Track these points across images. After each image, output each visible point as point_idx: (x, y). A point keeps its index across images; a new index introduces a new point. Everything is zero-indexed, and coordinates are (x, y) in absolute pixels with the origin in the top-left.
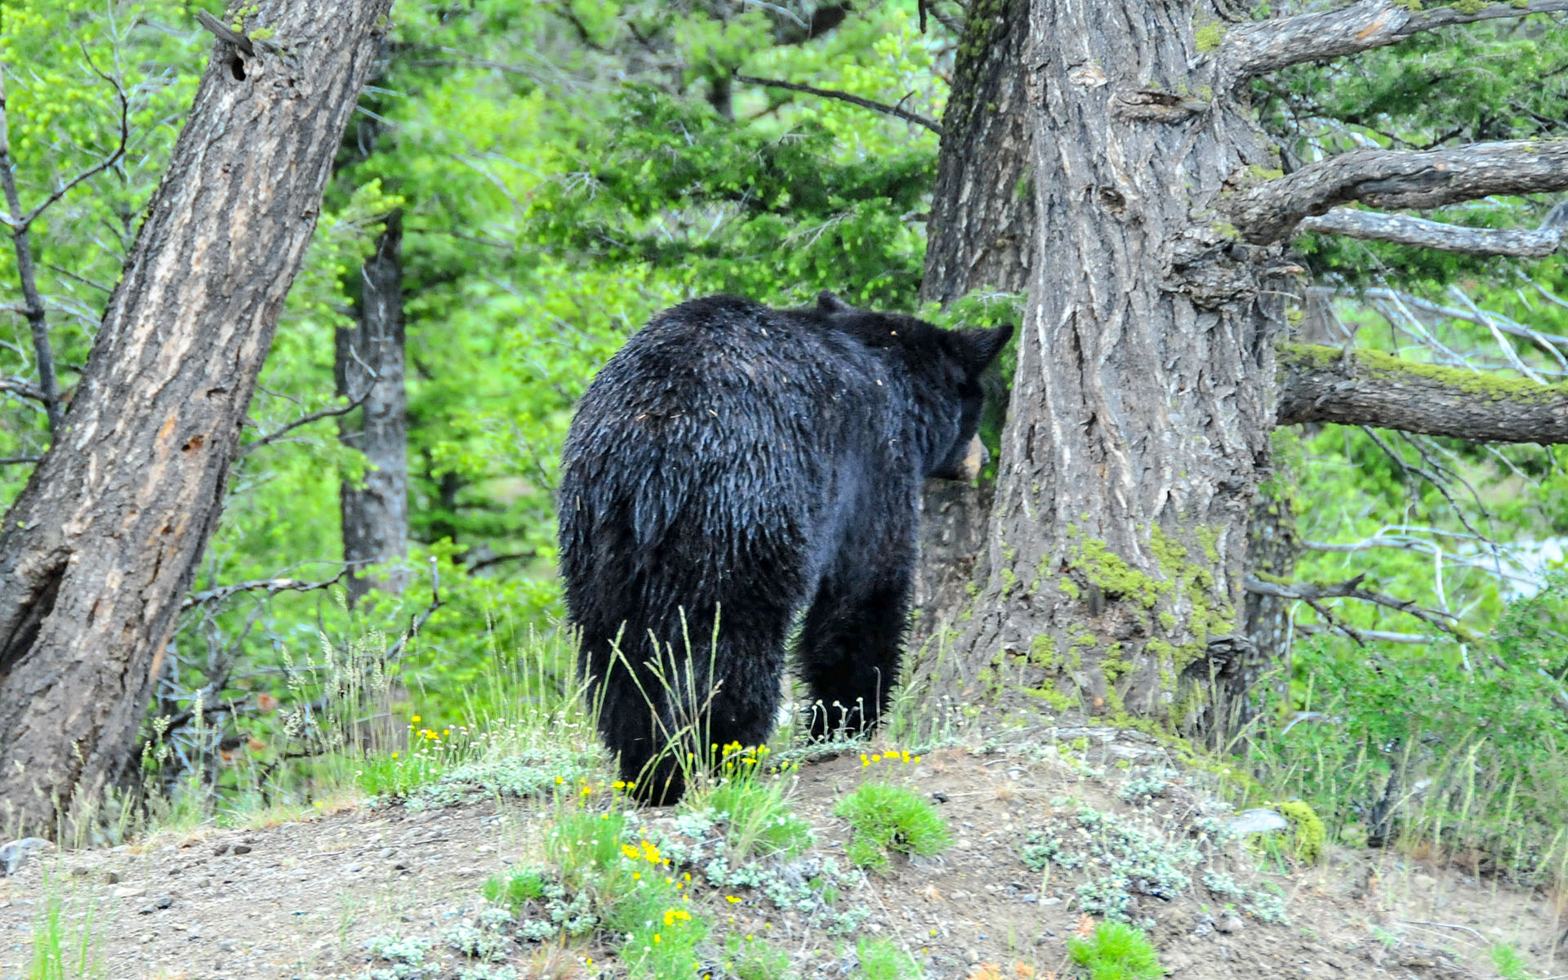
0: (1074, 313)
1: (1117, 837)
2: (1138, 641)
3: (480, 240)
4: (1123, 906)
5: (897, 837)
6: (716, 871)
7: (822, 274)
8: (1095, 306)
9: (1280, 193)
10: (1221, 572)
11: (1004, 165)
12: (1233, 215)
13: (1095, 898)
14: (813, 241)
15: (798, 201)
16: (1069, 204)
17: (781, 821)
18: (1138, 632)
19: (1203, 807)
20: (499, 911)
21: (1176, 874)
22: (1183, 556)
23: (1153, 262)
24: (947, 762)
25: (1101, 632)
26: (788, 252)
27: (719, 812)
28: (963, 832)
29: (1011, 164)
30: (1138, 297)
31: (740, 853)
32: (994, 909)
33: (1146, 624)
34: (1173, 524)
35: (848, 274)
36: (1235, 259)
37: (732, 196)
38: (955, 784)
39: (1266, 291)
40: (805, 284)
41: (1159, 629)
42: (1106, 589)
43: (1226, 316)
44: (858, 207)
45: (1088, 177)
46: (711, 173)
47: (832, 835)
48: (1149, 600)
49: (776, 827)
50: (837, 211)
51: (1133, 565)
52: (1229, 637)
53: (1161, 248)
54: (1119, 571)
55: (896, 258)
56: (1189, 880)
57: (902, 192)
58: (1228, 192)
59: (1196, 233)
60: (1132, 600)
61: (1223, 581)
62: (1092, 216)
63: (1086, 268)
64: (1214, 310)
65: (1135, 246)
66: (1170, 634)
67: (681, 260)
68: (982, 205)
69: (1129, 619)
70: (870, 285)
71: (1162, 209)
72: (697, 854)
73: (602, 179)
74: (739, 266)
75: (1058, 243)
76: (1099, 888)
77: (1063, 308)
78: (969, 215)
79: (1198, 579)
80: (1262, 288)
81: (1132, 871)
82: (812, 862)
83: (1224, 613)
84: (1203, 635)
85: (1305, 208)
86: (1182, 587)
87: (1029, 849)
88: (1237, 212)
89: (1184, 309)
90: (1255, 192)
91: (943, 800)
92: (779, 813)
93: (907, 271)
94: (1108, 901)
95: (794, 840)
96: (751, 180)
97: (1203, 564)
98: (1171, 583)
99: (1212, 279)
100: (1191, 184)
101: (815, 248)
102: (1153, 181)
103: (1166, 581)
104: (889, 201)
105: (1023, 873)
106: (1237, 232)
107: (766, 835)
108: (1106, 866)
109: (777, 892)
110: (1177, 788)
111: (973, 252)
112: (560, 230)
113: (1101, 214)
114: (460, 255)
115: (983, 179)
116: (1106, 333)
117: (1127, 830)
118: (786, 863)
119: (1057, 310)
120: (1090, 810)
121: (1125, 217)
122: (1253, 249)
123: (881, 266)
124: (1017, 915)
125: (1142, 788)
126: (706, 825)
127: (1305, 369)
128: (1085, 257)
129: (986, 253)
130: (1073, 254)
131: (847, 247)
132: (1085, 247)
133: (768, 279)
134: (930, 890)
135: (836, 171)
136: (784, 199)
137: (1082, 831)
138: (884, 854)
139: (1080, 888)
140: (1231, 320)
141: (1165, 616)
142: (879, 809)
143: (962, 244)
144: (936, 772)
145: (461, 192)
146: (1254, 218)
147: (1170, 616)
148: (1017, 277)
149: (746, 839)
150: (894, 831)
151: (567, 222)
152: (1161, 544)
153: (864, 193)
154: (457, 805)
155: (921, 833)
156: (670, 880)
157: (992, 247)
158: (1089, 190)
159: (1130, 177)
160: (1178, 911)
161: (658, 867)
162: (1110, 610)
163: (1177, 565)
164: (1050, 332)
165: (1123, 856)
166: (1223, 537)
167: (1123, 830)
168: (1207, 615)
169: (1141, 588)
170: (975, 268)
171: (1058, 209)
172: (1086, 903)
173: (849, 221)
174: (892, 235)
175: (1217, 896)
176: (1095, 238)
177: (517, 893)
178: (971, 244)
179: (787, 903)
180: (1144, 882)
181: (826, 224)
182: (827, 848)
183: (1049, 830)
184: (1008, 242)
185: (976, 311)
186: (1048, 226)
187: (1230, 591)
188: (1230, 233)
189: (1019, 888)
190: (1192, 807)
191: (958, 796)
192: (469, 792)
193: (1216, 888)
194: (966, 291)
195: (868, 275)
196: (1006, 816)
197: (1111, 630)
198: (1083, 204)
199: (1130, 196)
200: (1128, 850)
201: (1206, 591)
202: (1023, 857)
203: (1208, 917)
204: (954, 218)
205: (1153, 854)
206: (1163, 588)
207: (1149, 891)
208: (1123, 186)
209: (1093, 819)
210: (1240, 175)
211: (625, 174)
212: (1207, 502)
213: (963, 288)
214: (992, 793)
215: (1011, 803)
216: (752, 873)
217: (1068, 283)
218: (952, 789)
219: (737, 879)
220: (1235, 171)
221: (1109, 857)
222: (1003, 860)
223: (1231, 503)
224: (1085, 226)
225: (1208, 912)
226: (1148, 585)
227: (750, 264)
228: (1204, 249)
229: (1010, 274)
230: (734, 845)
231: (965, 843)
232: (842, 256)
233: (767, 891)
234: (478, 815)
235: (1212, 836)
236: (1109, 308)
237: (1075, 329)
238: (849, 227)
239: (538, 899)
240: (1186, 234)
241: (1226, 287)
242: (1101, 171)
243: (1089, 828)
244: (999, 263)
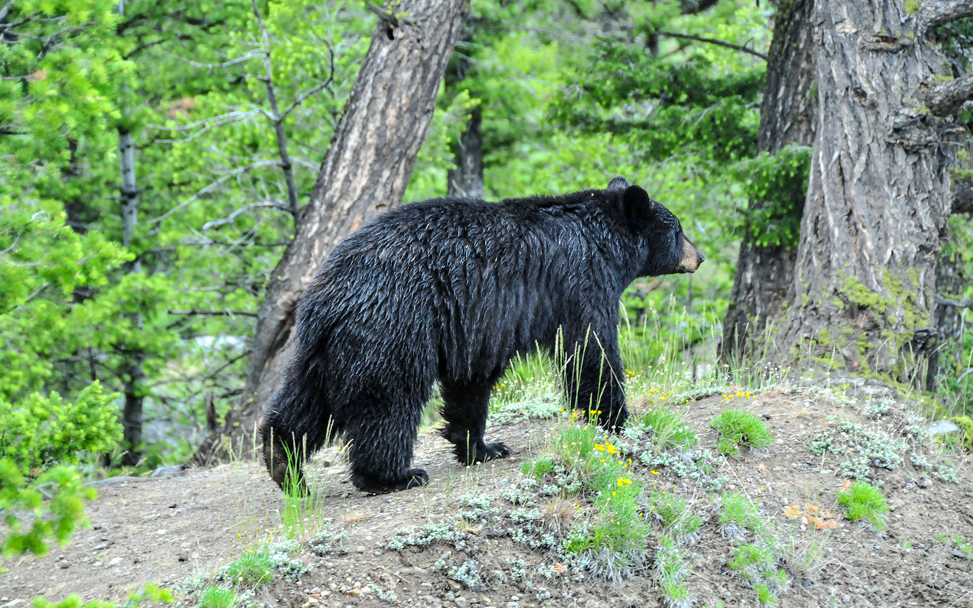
0: (840, 156)
1: (863, 437)
2: (877, 332)
3: (524, 123)
4: (866, 473)
5: (743, 438)
6: (646, 457)
7: (705, 137)
8: (851, 151)
9: (952, 88)
10: (921, 293)
11: (802, 76)
12: (926, 101)
13: (851, 470)
14: (699, 120)
15: (691, 99)
16: (836, 97)
17: (681, 430)
18: (876, 326)
19: (910, 420)
20: (530, 480)
21: (896, 456)
22: (900, 285)
23: (882, 127)
24: (770, 397)
25: (856, 327)
26: (686, 126)
27: (647, 426)
28: (779, 435)
29: (805, 76)
30: (874, 146)
31: (659, 447)
32: (797, 476)
33: (881, 322)
34: (895, 268)
35: (718, 137)
36: (927, 125)
37: (654, 96)
38: (775, 409)
39: (945, 142)
40: (695, 143)
41: (888, 325)
42: (859, 304)
43: (923, 156)
44: (724, 101)
45: (847, 82)
46: (644, 84)
47: (709, 437)
48: (882, 309)
49: (678, 434)
50: (712, 103)
51: (873, 291)
52: (925, 328)
53: (887, 119)
54: (865, 294)
55: (744, 128)
56: (902, 459)
57: (747, 93)
58: (924, 89)
59: (906, 111)
60: (873, 309)
61: (922, 298)
62: (849, 103)
63: (846, 131)
64: (917, 153)
65: (872, 119)
66: (894, 327)
67: (628, 131)
68: (790, 99)
69: (871, 320)
70: (730, 143)
71: (887, 99)
72: (635, 449)
73: (586, 88)
74: (659, 133)
75: (830, 118)
76: (853, 465)
77: (833, 153)
78: (783, 104)
79: (909, 298)
80: (942, 140)
81: (871, 455)
82: (697, 452)
83: (923, 315)
84: (912, 328)
85: (966, 96)
86: (900, 302)
87: (815, 444)
88: (928, 100)
89: (900, 153)
90: (938, 88)
91: (768, 418)
92: (679, 426)
93: (750, 135)
94: (858, 471)
95: (687, 440)
96: (666, 88)
97: (912, 289)
98: (894, 300)
99: (915, 136)
100: (903, 85)
101: (701, 123)
102: (882, 84)
103: (891, 298)
104: (740, 97)
105: (812, 457)
106: (928, 110)
107: (672, 438)
108: (856, 452)
109: (679, 468)
110: (895, 410)
111: (785, 124)
112: (564, 116)
113: (854, 102)
114: (512, 131)
115: (791, 84)
116: (857, 166)
117: (869, 433)
118: (683, 452)
119: (829, 154)
120: (848, 422)
121: (867, 103)
122: (937, 119)
123: (735, 132)
124: (809, 479)
125: (877, 410)
126: (640, 433)
127: (966, 183)
128: (845, 125)
129: (792, 125)
130: (838, 124)
131: (718, 122)
132: (845, 120)
133: (675, 141)
134: (762, 466)
135: (711, 82)
136: (684, 97)
137: (844, 434)
138: (737, 447)
139: (843, 464)
140: (925, 157)
141: (892, 318)
142: (733, 423)
143: (779, 120)
144: (765, 403)
145: (513, 97)
146: (937, 102)
147: (893, 318)
148: (809, 137)
149: (662, 440)
150: (741, 435)
151: (567, 111)
152: (888, 279)
153: (726, 93)
154: (508, 424)
155: (756, 435)
156: (621, 462)
157: (795, 121)
158: (847, 89)
159: (869, 82)
160: (897, 476)
161: (614, 455)
162: (861, 315)
163: (897, 290)
164: (826, 166)
165: (866, 447)
166: (922, 275)
167: (866, 433)
168: (914, 317)
169: (878, 303)
170: (786, 133)
171: (830, 100)
172: (846, 472)
173: (717, 109)
174: (742, 115)
175: (918, 468)
176: (851, 115)
177: (539, 470)
178: (784, 120)
179: (684, 474)
180: (878, 461)
181: (706, 111)
182: (706, 445)
183: (826, 434)
184: (804, 118)
185: (789, 156)
186: (825, 109)
187: (926, 304)
188: (925, 111)
189: (810, 465)
190: (904, 420)
191: (776, 416)
192: (515, 417)
193: (917, 463)
194: (782, 146)
195: (730, 137)
196: (802, 426)
197: (862, 326)
198: (844, 97)
199: (869, 92)
200: (869, 444)
201: (913, 304)
202: (812, 448)
203: (913, 479)
204: (775, 105)
205: (883, 445)
206: (890, 303)
207: (880, 465)
208: (866, 87)
209: (850, 427)
210: (930, 80)
211: (598, 85)
212: (913, 256)
213: (780, 143)
214: (794, 414)
215: (805, 419)
216: (665, 458)
217: (836, 139)
218: (773, 412)
219: (657, 462)
220: (927, 77)
221: (859, 447)
222: (801, 450)
223: (926, 256)
224: (845, 109)
225: (913, 476)
226: (881, 301)
227: (665, 133)
228: (910, 120)
229: (806, 136)
230: (655, 443)
231: (780, 441)
232: (715, 127)
233: (674, 468)
234: (520, 429)
235: (915, 436)
236: (859, 152)
237: (840, 164)
238: (719, 112)
239: (551, 473)
240: (901, 112)
241: (923, 140)
242: (854, 79)
243: (847, 432)
244: (799, 130)
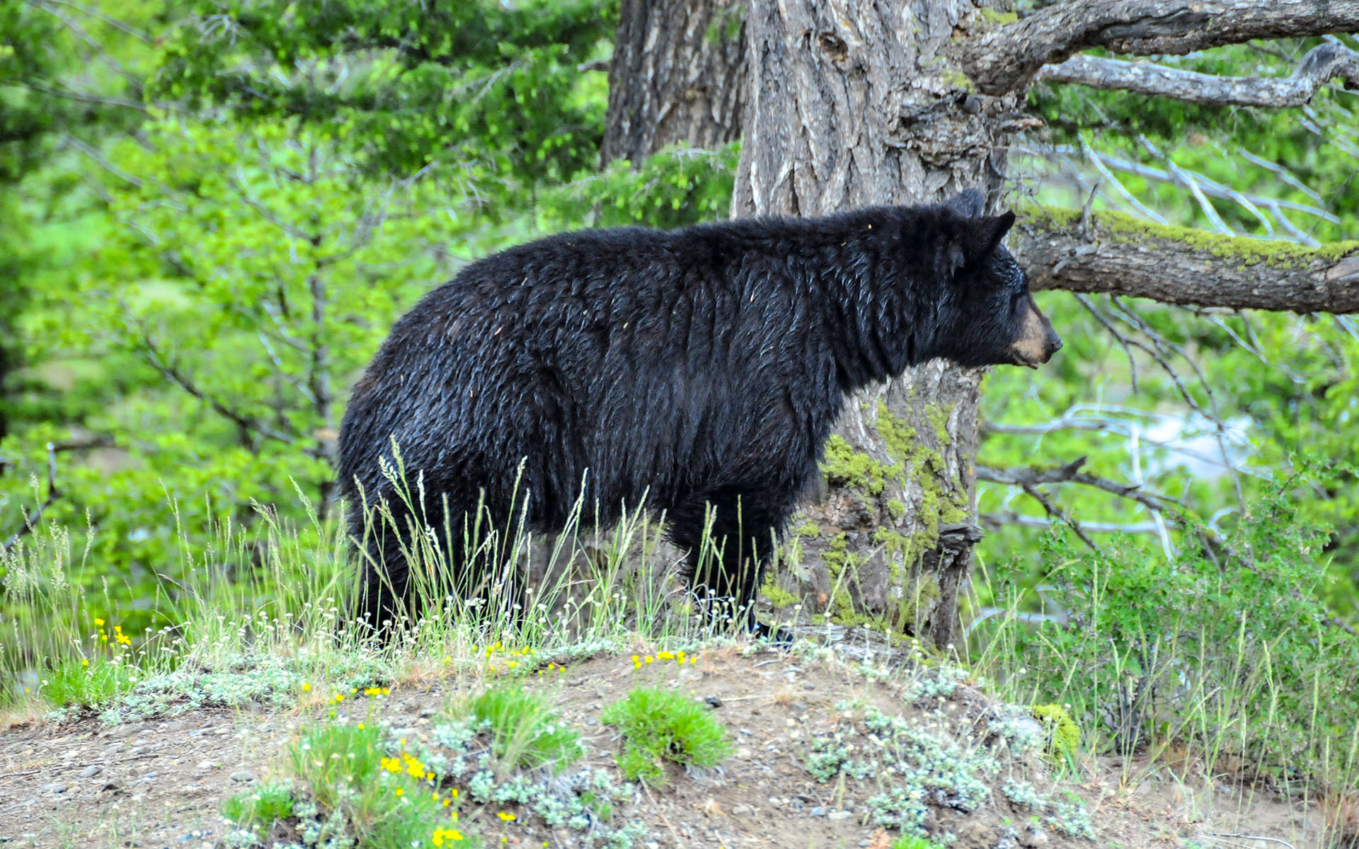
0: (792, 172)
1: (910, 744)
2: (865, 532)
4: (920, 819)
5: (673, 745)
6: (480, 786)
7: (494, 130)
8: (815, 163)
9: (1017, 38)
10: (953, 454)
11: (694, 8)
12: (965, 63)
13: (890, 811)
14: (482, 93)
15: (462, 48)
16: (785, 51)
17: (551, 730)
18: (864, 521)
19: (997, 709)
20: (244, 833)
21: (977, 784)
22: (912, 438)
23: (878, 115)
24: (716, 662)
25: (825, 521)
26: (455, 105)
27: (481, 720)
28: (741, 740)
29: (701, 8)
30: (862, 153)
31: (507, 765)
32: (781, 824)
33: (873, 512)
34: (901, 402)
35: (520, 129)
36: (967, 112)
37: (389, 42)
38: (727, 687)
39: (1000, 146)
40: (474, 140)
41: (887, 516)
42: (830, 474)
43: (957, 175)
44: (531, 55)
45: (807, 21)
46: (364, 17)
47: (600, 745)
48: (876, 485)
49: (545, 737)
50: (507, 60)
51: (858, 448)
52: (961, 525)
53: (887, 99)
54: (842, 454)
55: (573, 111)
56: (988, 790)
57: (579, 39)
58: (960, 38)
59: (925, 82)
60: (858, 485)
61: (954, 464)
62: (811, 64)
63: (805, 122)
64: (945, 168)
65: (858, 97)
66: (899, 522)
67: (333, 113)
68: (670, 54)
69: (855, 508)
70: (547, 143)
71: (887, 56)
72: (459, 768)
73: (244, 22)
74: (399, 118)
75: (774, 94)
76: (894, 800)
77: (779, 167)
78: (656, 64)
79: (929, 463)
80: (995, 144)
81: (929, 781)
82: (582, 775)
83: (957, 499)
84: (934, 524)
85: (1045, 55)
86: (911, 472)
87: (815, 758)
88: (969, 60)
89: (912, 165)
90: (988, 37)
91: (716, 705)
92: (547, 721)
93: (586, 126)
94: (904, 814)
95: (563, 749)
96: (413, 25)
97: (934, 446)
98: (900, 466)
99: (942, 134)
100: (919, 28)
101: (485, 101)
102: (878, 26)
103: (895, 466)
104: (565, 49)
105: (809, 784)
106: (969, 81)
107: (534, 745)
108: (900, 775)
109: (547, 808)
110: (968, 690)
111: (660, 105)
112: (196, 79)
113: (821, 62)
114: (35, 109)
115: (671, 24)
116: (828, 193)
117: (920, 736)
118: (555, 775)
119: (771, 167)
120: (879, 715)
121: (847, 65)
122: (987, 100)
123: (557, 122)
124: (806, 831)
125: (932, 690)
126: (467, 735)
127: (1041, 231)
128: (803, 109)
129: (674, 107)
130: (790, 106)
131: (520, 99)
132: (803, 99)
133: (432, 135)
134: (710, 804)
135: (505, 16)
136: (445, 48)
137: (873, 737)
138: (659, 765)
139: (873, 800)
140: (962, 177)
141: (893, 503)
142: (653, 715)
143: (648, 96)
144: (706, 675)
145: (36, 38)
146: (987, 66)
147: (899, 502)
148: (708, 134)
149: (514, 751)
150: (669, 739)
151: (205, 71)
152: (889, 424)
153: (537, 39)
154: (157, 717)
155: (698, 740)
156: (436, 796)
157: (681, 100)
158: (808, 35)
159: (852, 22)
160: (981, 824)
161: (421, 781)
162: (834, 497)
163: (905, 447)
164: (765, 192)
165: (918, 765)
166: (955, 416)
167: (914, 736)
168: (938, 502)
169: (868, 472)
170: (662, 123)
171: (773, 57)
172: (881, 817)
173: (520, 71)
174: (569, 86)
175: (1016, 808)
176: (815, 88)
177: (263, 813)
178: (658, 97)
179: (560, 821)
180: (941, 793)
181: (495, 75)
182: (596, 760)
183: (838, 737)
184: (698, 94)
185: (671, 168)
186: (762, 76)
187: (961, 475)
188: (963, 83)
189: (806, 801)
190: (985, 711)
191: (732, 700)
192: (170, 703)
193: (1017, 799)
194: (654, 149)
195: (544, 131)
196: (791, 722)
197: (835, 519)
198: (801, 51)
199: (853, 42)
200: (923, 758)
201: (937, 475)
202: (809, 767)
203: (1012, 831)
204: (639, 67)
205: (950, 762)
206: (892, 473)
207: (947, 803)
208: (844, 30)
209: (884, 724)
210: (971, 19)
211: (268, 17)
212: (937, 377)
213: (649, 145)
214: (769, 697)
215: (791, 707)
216: (518, 788)
217: (786, 138)
218: (725, 693)
219: (504, 795)
220: (965, 15)
221: (904, 766)
222: (786, 770)
223: (962, 380)
224: (803, 75)
225: (1011, 826)
226: (875, 469)
227: (411, 119)
228: (933, 100)
229: (701, 130)
230: (500, 757)
231: (745, 752)
232: (514, 110)
233: (537, 808)
234: (186, 727)
235: (1011, 740)
236: (830, 166)
237: (793, 189)
238: (523, 77)
239: (287, 820)
240: (914, 84)
241: (958, 143)
242: (821, 14)
243: (879, 733)
244: (688, 118)
